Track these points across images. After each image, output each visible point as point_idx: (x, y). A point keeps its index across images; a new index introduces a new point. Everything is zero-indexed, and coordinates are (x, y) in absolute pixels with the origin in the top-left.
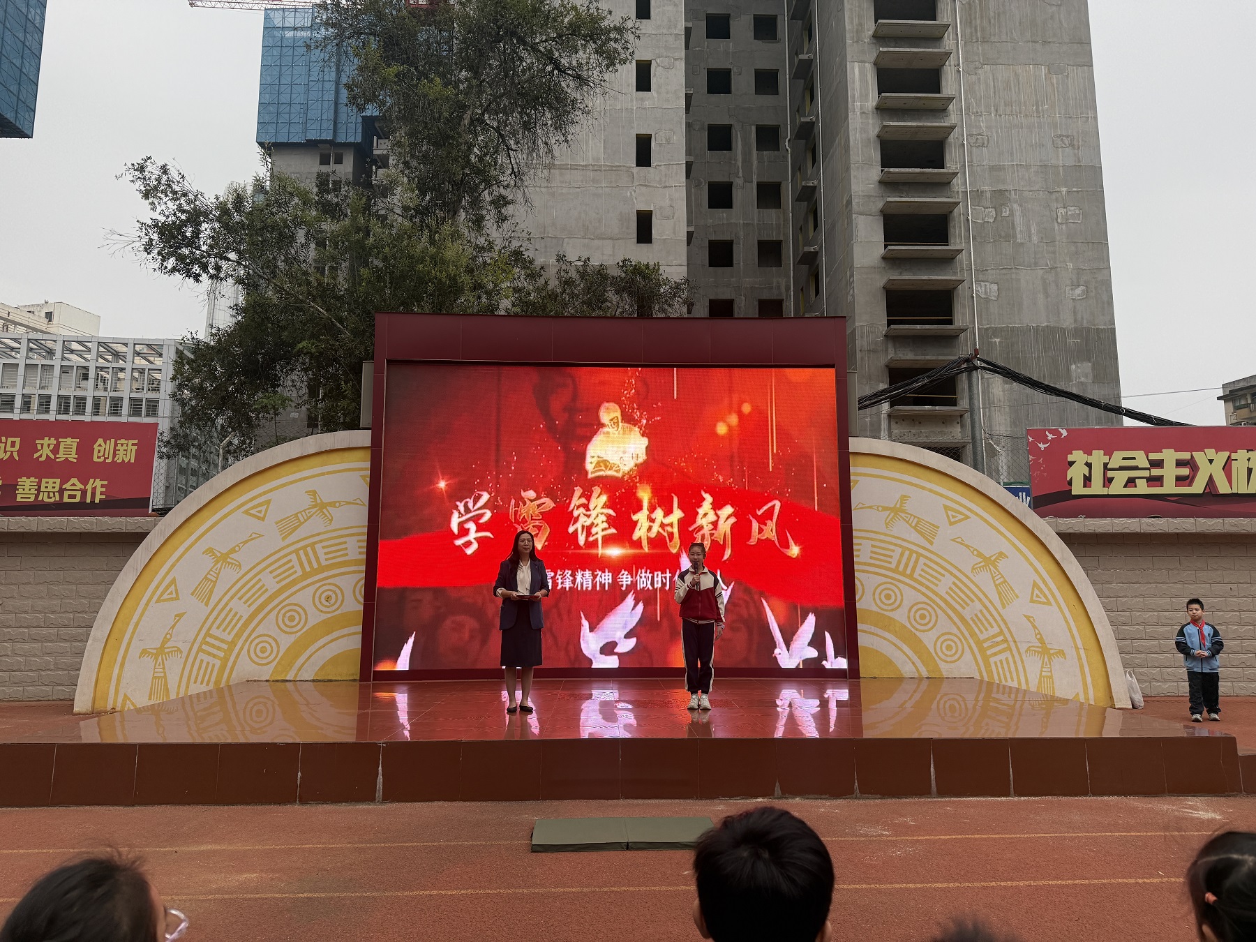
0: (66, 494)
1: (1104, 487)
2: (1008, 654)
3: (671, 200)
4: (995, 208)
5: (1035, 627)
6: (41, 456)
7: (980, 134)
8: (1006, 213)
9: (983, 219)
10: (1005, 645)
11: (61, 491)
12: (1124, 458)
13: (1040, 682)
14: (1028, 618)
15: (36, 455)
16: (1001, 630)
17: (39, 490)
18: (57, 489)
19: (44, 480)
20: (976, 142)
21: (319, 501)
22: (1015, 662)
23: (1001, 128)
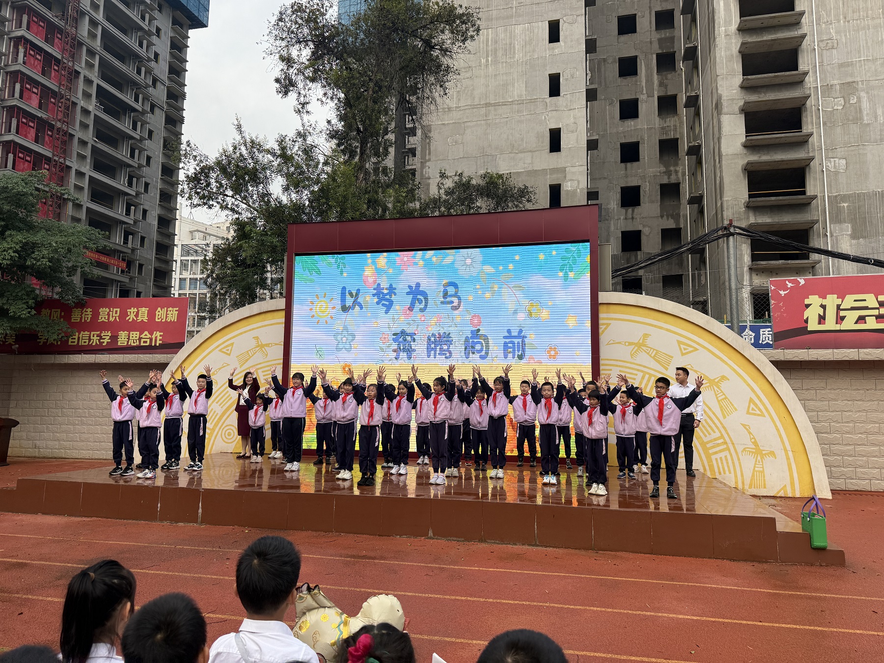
0: (142, 340)
1: (837, 323)
2: (727, 453)
3: (575, 118)
4: (843, 97)
5: (750, 433)
6: (130, 319)
7: (830, 39)
8: (853, 100)
9: (833, 108)
10: (725, 446)
11: (140, 339)
12: (855, 301)
13: (753, 475)
14: (744, 426)
15: (127, 318)
16: (722, 435)
17: (129, 339)
18: (138, 338)
19: (131, 333)
20: (826, 46)
21: (260, 343)
22: (732, 460)
23: (849, 32)
